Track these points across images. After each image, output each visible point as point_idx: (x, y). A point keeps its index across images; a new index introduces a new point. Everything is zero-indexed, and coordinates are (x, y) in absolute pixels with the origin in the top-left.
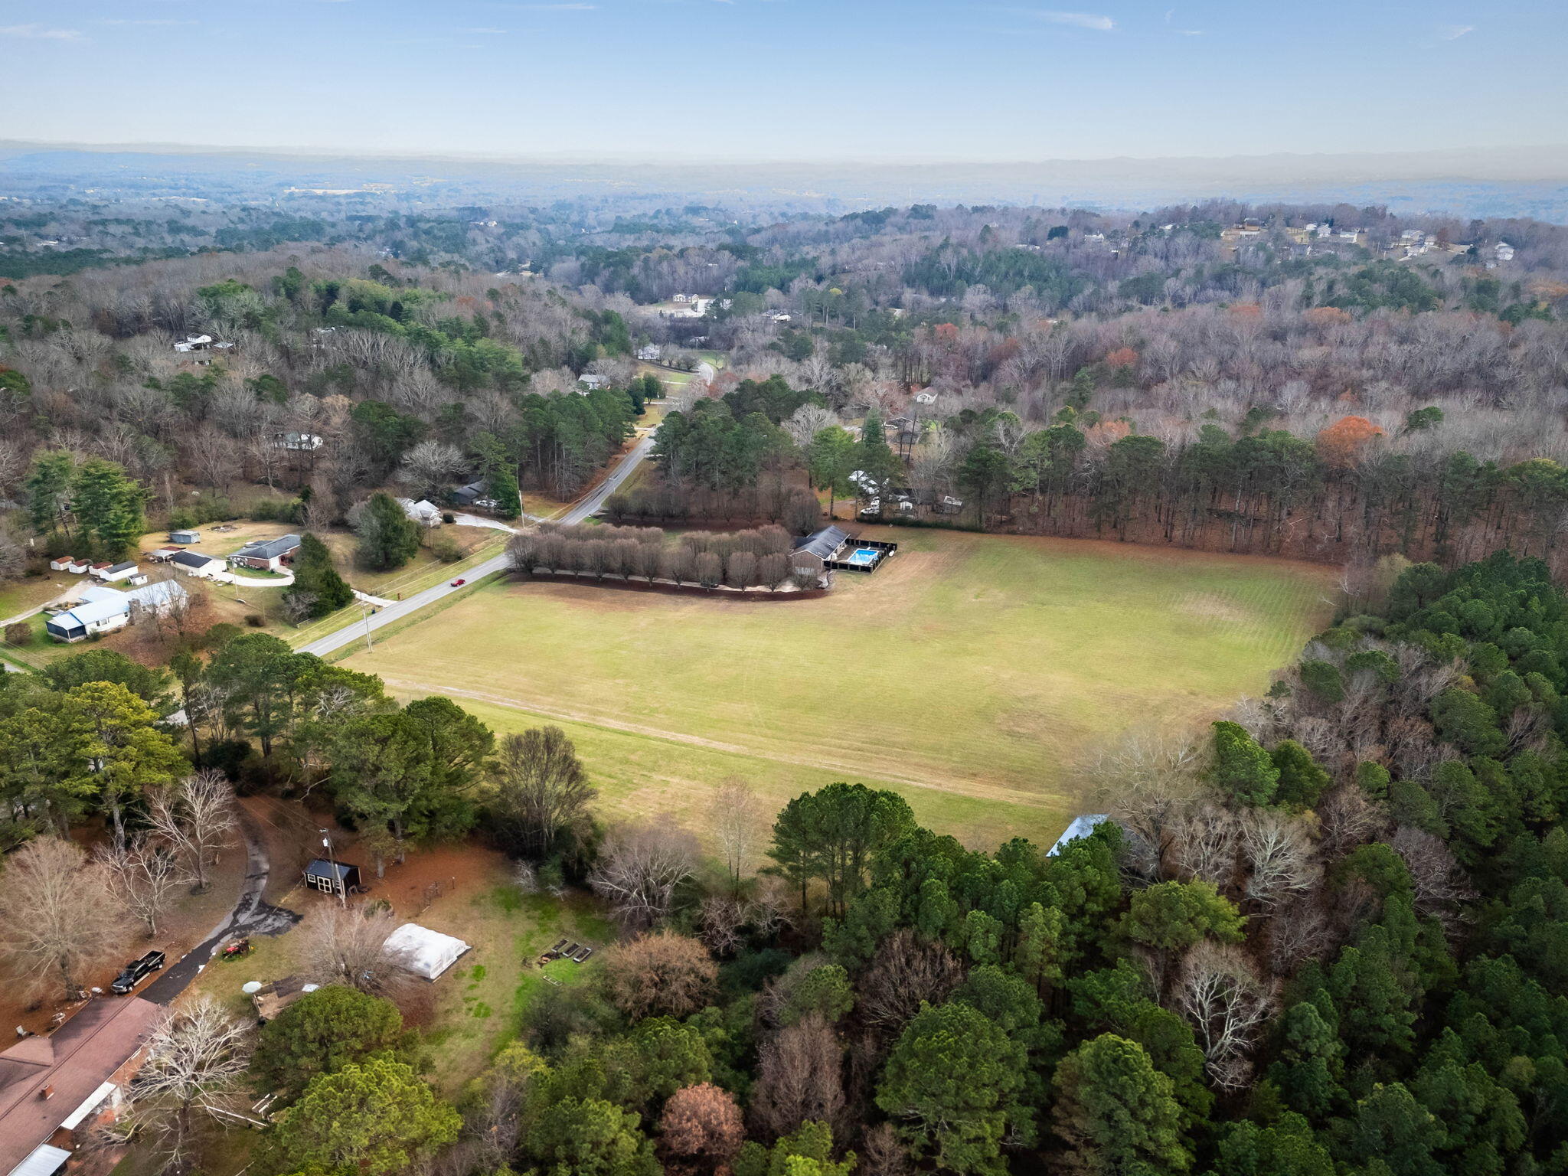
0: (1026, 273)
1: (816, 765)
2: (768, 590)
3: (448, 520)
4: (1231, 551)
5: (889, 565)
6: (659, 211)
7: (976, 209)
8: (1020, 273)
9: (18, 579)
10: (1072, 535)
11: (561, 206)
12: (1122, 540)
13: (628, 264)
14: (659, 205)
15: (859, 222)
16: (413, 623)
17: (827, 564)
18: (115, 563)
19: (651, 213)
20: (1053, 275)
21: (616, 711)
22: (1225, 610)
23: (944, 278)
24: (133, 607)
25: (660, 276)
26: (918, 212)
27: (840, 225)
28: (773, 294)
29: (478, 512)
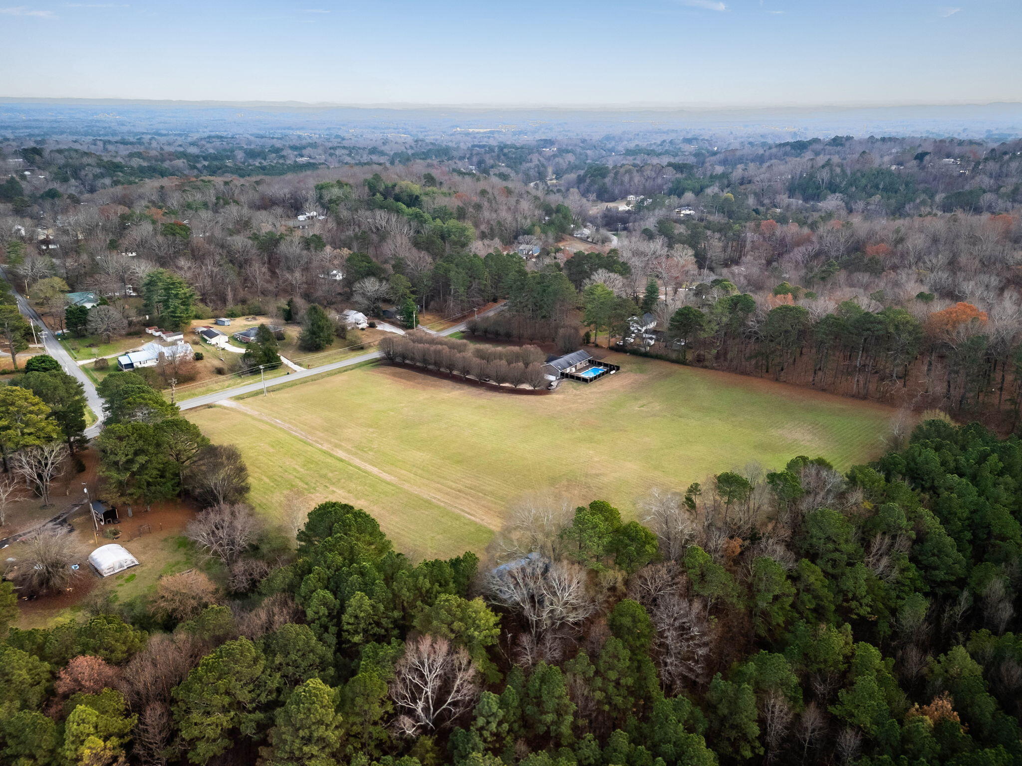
0: (881, 187)
1: (426, 496)
2: (531, 388)
3: (372, 326)
4: (853, 396)
5: (605, 380)
6: (664, 141)
7: (883, 140)
8: (877, 187)
9: (121, 335)
10: (744, 373)
11: (608, 138)
12: (777, 380)
13: (604, 176)
14: (668, 138)
15: (788, 148)
16: (305, 382)
17: (562, 374)
18: (174, 331)
19: (659, 142)
20: (902, 188)
21: (349, 446)
22: (808, 437)
23: (818, 188)
24: (161, 355)
25: (622, 183)
26: (837, 142)
27: (774, 150)
28: (689, 196)
29: (393, 324)
